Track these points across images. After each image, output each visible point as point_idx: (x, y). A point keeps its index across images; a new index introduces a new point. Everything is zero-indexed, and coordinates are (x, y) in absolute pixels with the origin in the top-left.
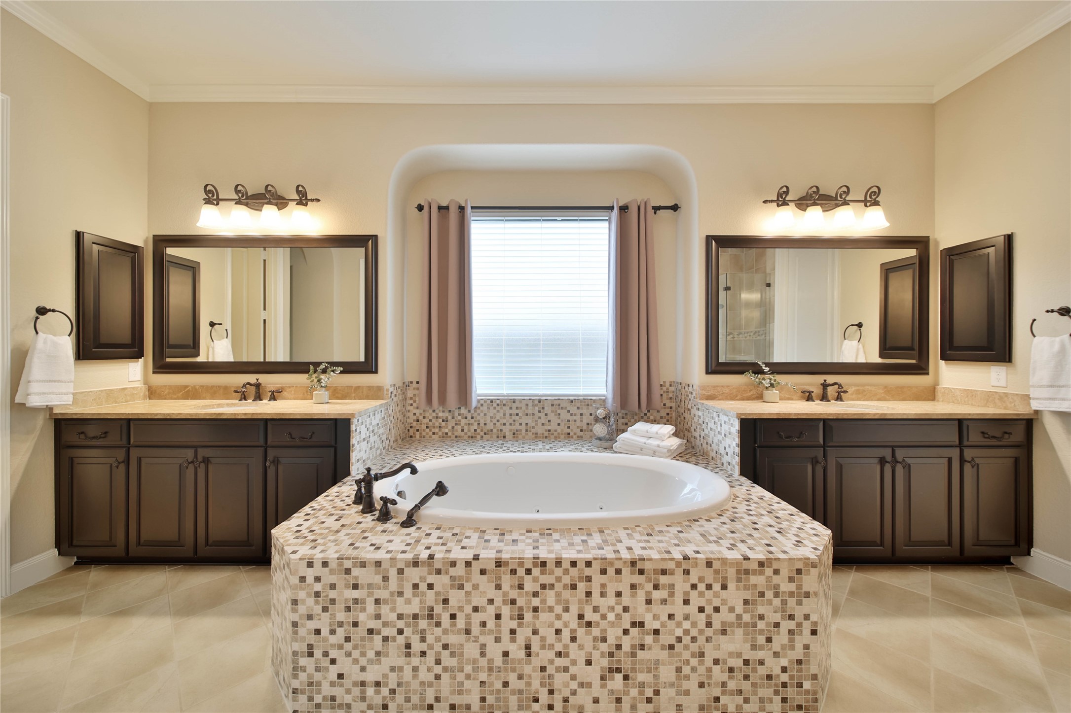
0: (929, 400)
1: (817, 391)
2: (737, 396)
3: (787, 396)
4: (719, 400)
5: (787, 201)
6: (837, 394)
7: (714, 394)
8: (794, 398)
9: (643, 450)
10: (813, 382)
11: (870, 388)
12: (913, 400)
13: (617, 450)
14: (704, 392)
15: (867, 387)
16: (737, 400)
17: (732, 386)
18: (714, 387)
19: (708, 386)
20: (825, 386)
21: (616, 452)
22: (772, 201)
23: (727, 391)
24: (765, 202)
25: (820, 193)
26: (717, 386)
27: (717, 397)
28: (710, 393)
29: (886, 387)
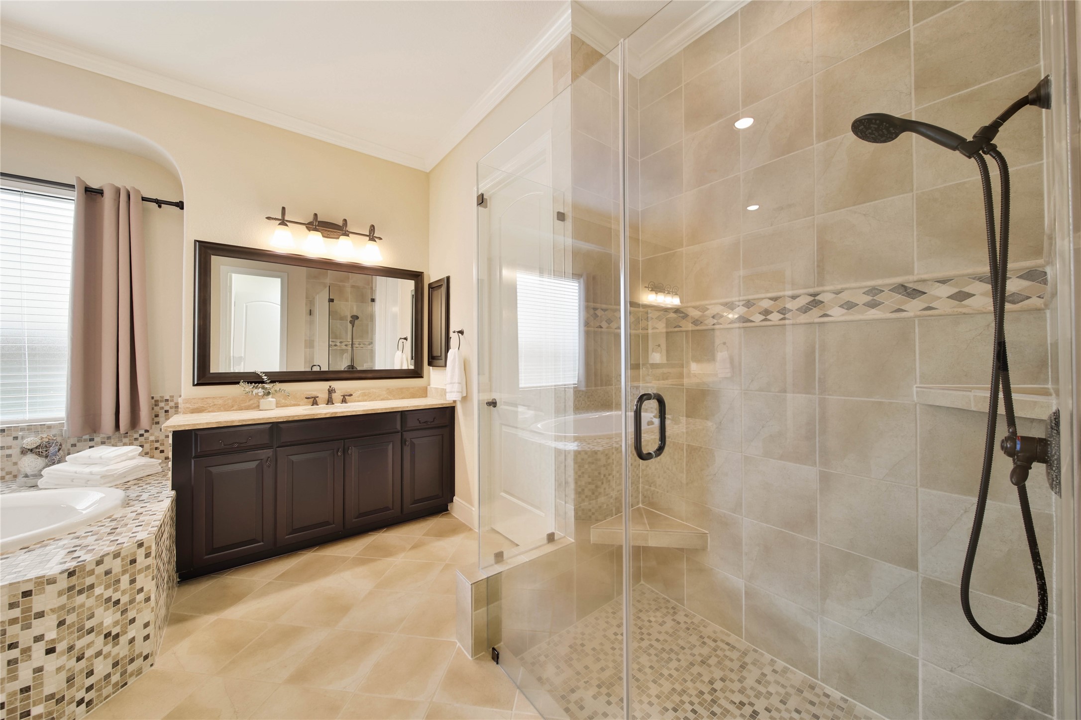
0: (423, 397)
1: (324, 396)
2: (233, 407)
3: (293, 402)
4: (209, 412)
5: (287, 221)
6: (342, 397)
7: (203, 407)
8: (301, 404)
9: (74, 480)
10: (319, 388)
11: (374, 390)
12: (410, 398)
13: (42, 487)
14: (188, 405)
15: (372, 390)
16: (233, 410)
17: (227, 397)
18: (203, 399)
19: (193, 399)
20: (331, 391)
21: (41, 489)
22: (276, 219)
23: (220, 402)
24: (268, 218)
25: (318, 220)
26: (207, 398)
27: (206, 410)
28: (196, 406)
29: (388, 389)
